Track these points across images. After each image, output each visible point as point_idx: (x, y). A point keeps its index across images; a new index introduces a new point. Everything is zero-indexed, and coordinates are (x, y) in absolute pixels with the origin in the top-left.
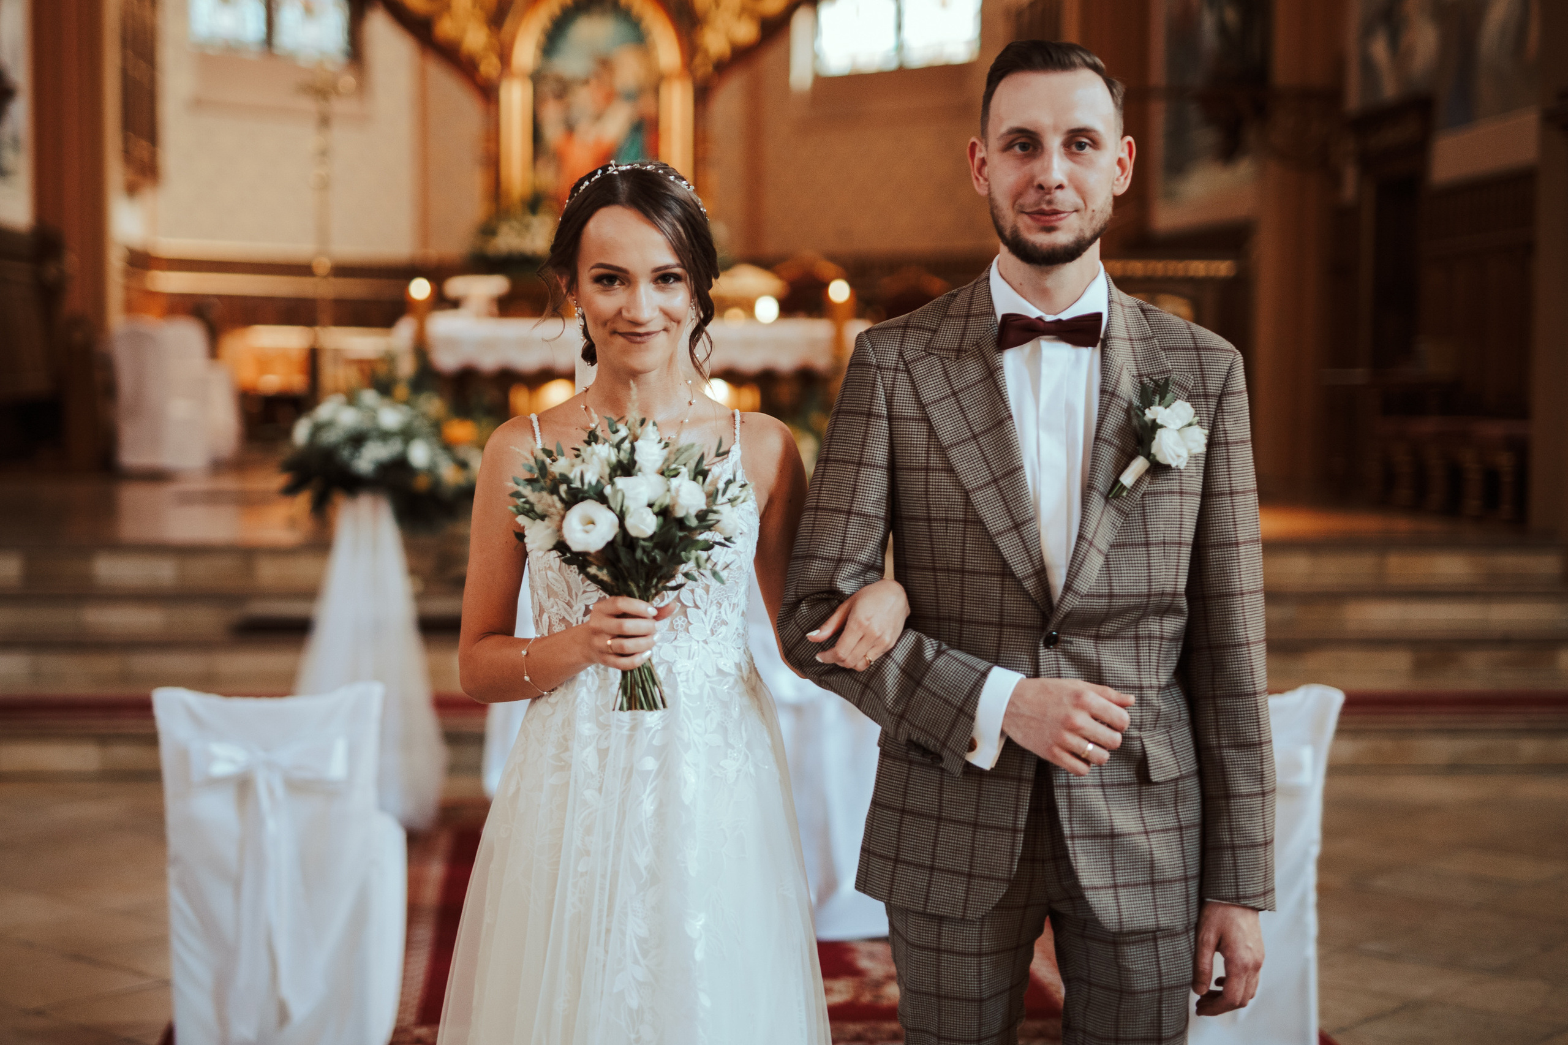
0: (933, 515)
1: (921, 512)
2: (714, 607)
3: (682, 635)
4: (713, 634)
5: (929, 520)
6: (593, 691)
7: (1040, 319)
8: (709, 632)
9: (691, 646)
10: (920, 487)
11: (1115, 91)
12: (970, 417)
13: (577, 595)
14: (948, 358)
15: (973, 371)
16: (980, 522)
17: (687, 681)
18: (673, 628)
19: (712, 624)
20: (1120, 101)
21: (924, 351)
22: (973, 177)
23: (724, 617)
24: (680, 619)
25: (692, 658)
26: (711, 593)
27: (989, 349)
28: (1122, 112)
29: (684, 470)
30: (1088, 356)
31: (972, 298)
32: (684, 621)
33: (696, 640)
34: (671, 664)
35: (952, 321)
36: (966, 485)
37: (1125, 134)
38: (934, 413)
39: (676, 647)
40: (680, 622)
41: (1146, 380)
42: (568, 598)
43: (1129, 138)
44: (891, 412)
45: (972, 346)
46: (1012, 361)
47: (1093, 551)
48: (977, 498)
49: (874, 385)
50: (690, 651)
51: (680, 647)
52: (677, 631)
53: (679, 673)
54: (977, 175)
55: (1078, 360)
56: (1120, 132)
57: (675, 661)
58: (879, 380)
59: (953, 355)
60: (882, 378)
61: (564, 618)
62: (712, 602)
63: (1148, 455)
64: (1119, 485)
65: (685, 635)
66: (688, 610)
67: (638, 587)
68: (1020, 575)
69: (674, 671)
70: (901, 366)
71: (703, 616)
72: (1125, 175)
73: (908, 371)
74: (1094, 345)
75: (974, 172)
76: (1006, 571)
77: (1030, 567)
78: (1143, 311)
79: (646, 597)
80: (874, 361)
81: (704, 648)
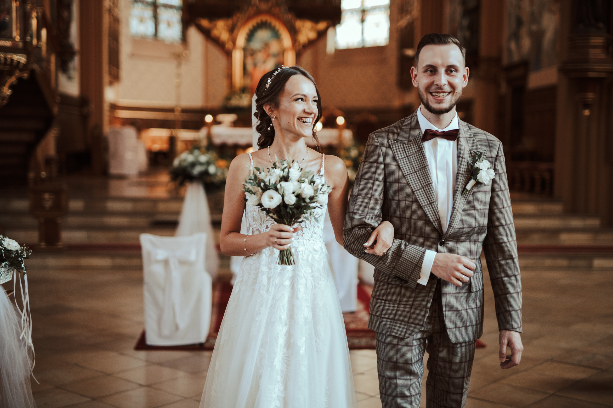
0: (401, 199)
1: (396, 198)
2: (312, 228)
3: (301, 237)
4: (311, 237)
5: (399, 200)
6: (267, 256)
7: (437, 131)
8: (310, 237)
9: (304, 241)
10: (396, 189)
11: (463, 51)
12: (413, 165)
13: (264, 222)
14: (405, 144)
15: (414, 149)
16: (417, 202)
17: (302, 254)
18: (298, 235)
19: (311, 233)
20: (465, 55)
21: (396, 141)
22: (412, 81)
23: (315, 231)
24: (300, 232)
25: (304, 246)
26: (311, 223)
27: (419, 141)
28: (465, 59)
29: (307, 180)
30: (452, 143)
31: (411, 122)
32: (301, 233)
33: (305, 239)
34: (297, 248)
35: (405, 131)
36: (413, 189)
37: (466, 66)
38: (401, 163)
39: (298, 242)
40: (300, 233)
41: (472, 152)
42: (260, 222)
43: (467, 68)
44: (385, 162)
45: (413, 140)
46: (427, 145)
47: (458, 213)
48: (417, 193)
49: (379, 153)
50: (303, 243)
51: (300, 242)
52: (299, 236)
53: (299, 251)
54: (414, 80)
55: (450, 145)
56: (464, 66)
57: (298, 247)
58: (381, 151)
59: (406, 143)
60: (382, 150)
61: (258, 229)
62: (312, 226)
63: (475, 179)
64: (466, 189)
65: (302, 237)
66: (303, 228)
67: (287, 221)
68: (432, 221)
69: (298, 251)
70: (388, 146)
71: (308, 231)
72: (466, 80)
73: (391, 148)
74: (454, 140)
75: (413, 79)
76: (427, 219)
77: (435, 218)
78: (469, 127)
79: (290, 224)
80: (379, 144)
81: (308, 242)
